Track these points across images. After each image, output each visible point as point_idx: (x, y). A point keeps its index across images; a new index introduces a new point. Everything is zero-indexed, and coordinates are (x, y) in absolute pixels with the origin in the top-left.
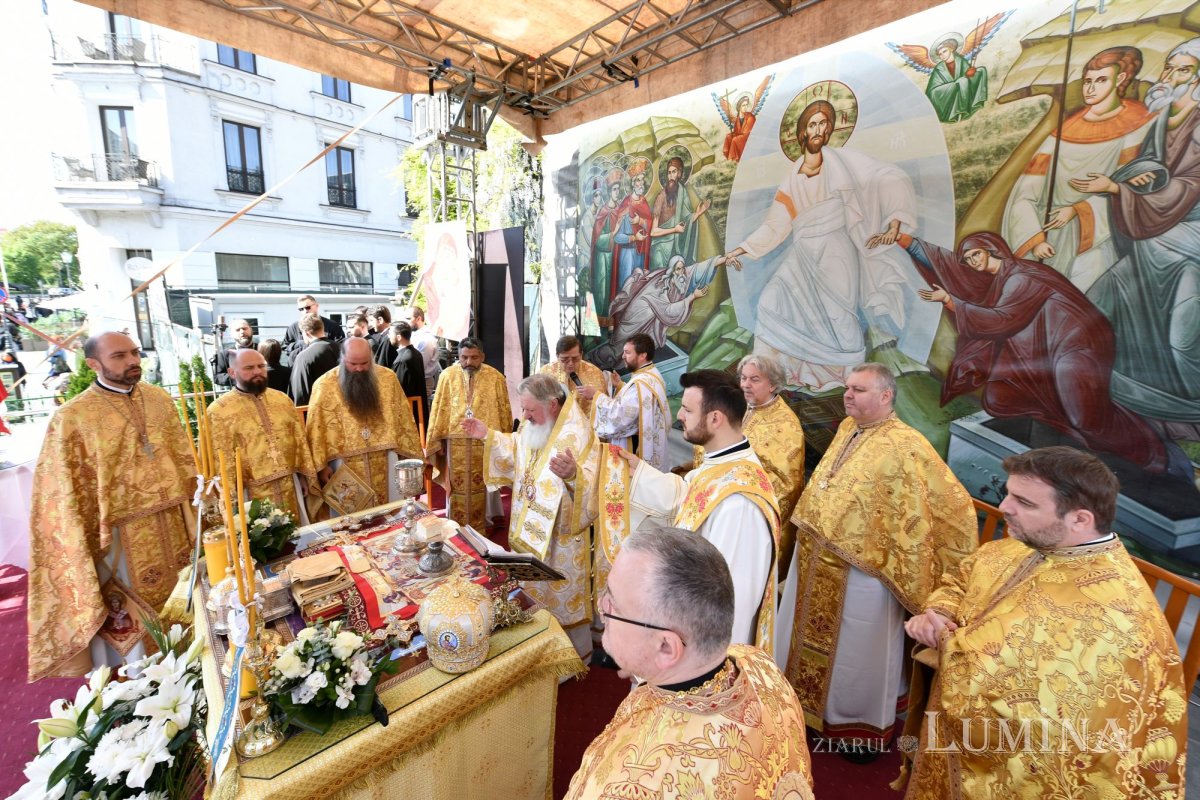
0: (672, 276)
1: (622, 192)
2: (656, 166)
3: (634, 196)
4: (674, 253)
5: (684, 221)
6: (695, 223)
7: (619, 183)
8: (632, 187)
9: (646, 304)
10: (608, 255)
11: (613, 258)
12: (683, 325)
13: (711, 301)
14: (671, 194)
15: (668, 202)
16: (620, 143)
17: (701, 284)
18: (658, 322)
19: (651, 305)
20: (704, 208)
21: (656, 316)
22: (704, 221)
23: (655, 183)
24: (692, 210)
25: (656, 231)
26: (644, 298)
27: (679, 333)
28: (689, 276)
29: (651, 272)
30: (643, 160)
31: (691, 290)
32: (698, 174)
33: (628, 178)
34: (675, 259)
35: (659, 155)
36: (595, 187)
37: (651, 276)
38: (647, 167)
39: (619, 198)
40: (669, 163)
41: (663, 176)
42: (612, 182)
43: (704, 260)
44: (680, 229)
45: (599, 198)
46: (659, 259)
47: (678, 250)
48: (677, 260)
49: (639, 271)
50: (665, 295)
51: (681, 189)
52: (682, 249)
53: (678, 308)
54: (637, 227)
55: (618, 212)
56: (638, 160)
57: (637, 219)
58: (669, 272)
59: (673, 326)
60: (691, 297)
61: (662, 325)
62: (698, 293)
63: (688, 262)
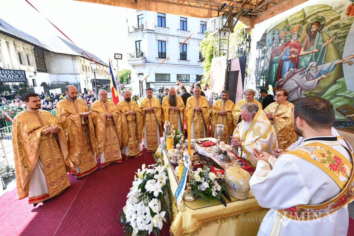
0: (309, 70)
1: (286, 40)
2: (304, 27)
3: (292, 41)
4: (311, 60)
5: (318, 47)
6: (324, 47)
7: (285, 37)
8: (291, 37)
9: (294, 82)
10: (277, 64)
11: (279, 66)
12: (313, 90)
13: (331, 79)
14: (312, 36)
15: (310, 40)
16: (287, 21)
17: (326, 72)
18: (299, 89)
19: (296, 82)
20: (331, 40)
21: (299, 86)
22: (331, 46)
23: (304, 34)
24: (324, 41)
25: (302, 52)
26: (293, 80)
27: (310, 93)
28: (319, 70)
29: (298, 69)
30: (298, 26)
31: (320, 75)
32: (329, 26)
33: (290, 34)
34: (311, 63)
35: (306, 22)
36: (273, 40)
37: (298, 71)
38: (300, 29)
39: (284, 42)
40: (312, 24)
41: (308, 30)
42: (281, 37)
43: (329, 62)
44: (316, 50)
45: (275, 43)
46: (303, 64)
47: (313, 59)
48: (314, 64)
49: (292, 69)
50: (305, 78)
51: (318, 34)
52: (316, 58)
53: (310, 83)
54: (293, 52)
55: (283, 48)
56: (295, 26)
57: (292, 50)
58: (308, 69)
59: (308, 90)
60: (319, 78)
61: (302, 90)
62: (323, 76)
63: (320, 63)
